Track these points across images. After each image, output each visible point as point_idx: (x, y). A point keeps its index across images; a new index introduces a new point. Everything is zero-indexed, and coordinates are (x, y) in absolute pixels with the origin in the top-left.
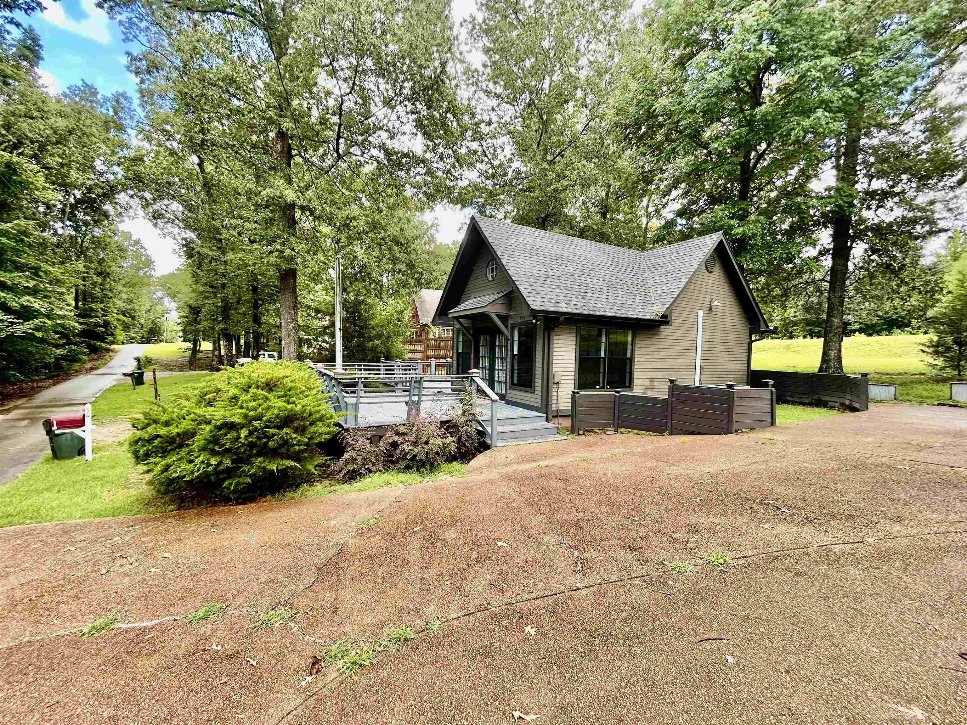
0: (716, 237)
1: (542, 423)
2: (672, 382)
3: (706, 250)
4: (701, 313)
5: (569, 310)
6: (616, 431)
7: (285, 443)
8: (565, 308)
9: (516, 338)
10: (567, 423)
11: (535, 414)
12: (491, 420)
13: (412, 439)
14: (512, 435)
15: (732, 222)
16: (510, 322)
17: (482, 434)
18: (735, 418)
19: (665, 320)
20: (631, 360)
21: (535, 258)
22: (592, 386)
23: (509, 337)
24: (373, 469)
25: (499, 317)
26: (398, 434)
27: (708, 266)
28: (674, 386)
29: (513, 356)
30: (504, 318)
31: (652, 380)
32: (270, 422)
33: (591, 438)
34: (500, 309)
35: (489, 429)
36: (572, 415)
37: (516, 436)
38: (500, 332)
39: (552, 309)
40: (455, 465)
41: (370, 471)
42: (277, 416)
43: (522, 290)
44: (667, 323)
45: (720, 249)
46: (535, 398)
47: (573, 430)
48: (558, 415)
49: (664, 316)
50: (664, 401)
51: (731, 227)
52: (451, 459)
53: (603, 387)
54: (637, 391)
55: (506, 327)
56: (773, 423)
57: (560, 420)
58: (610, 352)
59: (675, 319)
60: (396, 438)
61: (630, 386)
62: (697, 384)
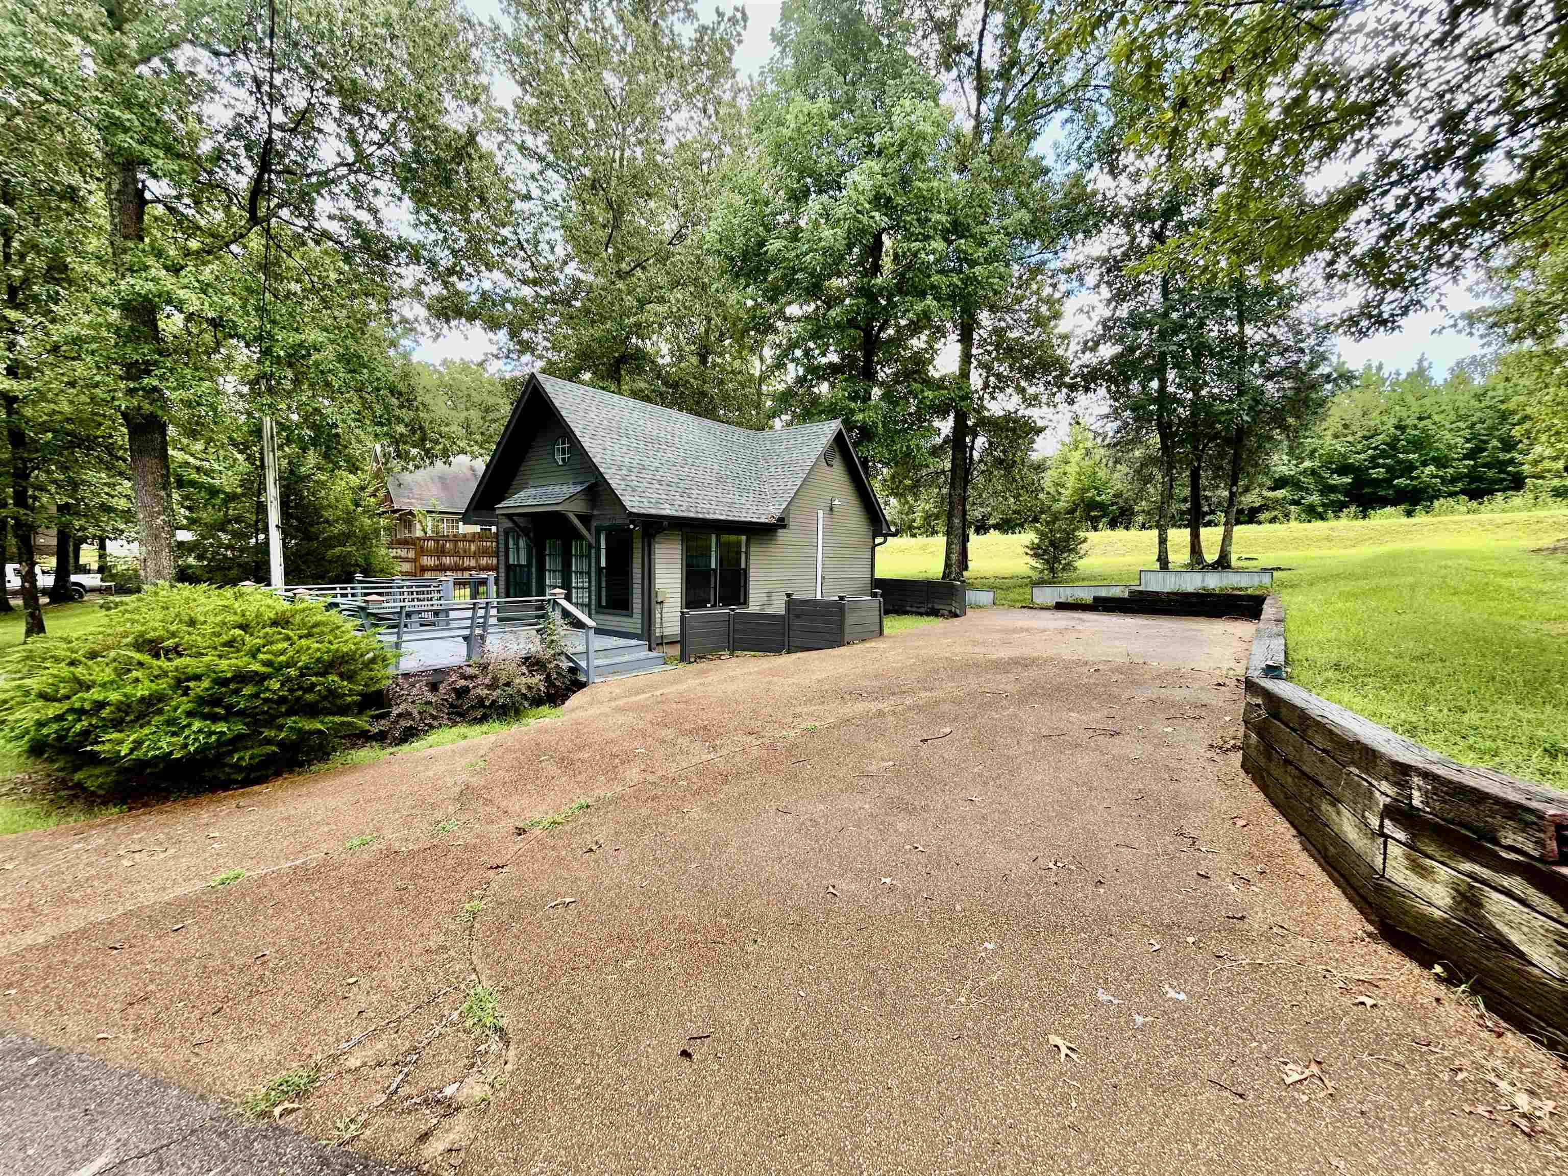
0: (835, 425)
1: (644, 653)
2: (788, 595)
3: (825, 441)
4: (821, 513)
5: (673, 513)
6: (732, 655)
7: (332, 693)
8: (668, 511)
9: (603, 545)
10: (676, 651)
11: (634, 642)
12: (587, 653)
13: (487, 681)
14: (610, 669)
15: (853, 405)
16: (594, 524)
17: (573, 670)
18: (847, 629)
19: (781, 523)
20: (746, 571)
21: (624, 441)
22: (701, 604)
23: (593, 542)
24: (435, 723)
25: (580, 517)
26: (464, 677)
27: (827, 457)
28: (790, 601)
29: (599, 569)
30: (585, 519)
31: (769, 594)
32: (308, 668)
33: (704, 665)
34: (580, 507)
35: (583, 664)
36: (682, 641)
37: (615, 669)
38: (580, 537)
39: (653, 512)
40: (544, 709)
41: (431, 727)
42: (318, 660)
43: (614, 486)
44: (784, 527)
45: (839, 439)
46: (634, 623)
47: (684, 658)
48: (662, 642)
49: (781, 519)
50: (782, 617)
51: (852, 412)
52: (538, 702)
53: (714, 606)
54: (754, 607)
55: (589, 530)
56: (881, 633)
57: (666, 648)
58: (721, 561)
59: (793, 523)
60: (463, 683)
61: (745, 603)
62: (819, 597)
